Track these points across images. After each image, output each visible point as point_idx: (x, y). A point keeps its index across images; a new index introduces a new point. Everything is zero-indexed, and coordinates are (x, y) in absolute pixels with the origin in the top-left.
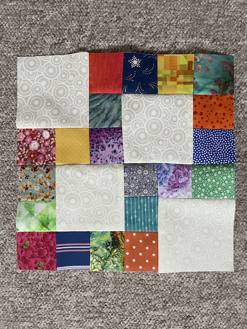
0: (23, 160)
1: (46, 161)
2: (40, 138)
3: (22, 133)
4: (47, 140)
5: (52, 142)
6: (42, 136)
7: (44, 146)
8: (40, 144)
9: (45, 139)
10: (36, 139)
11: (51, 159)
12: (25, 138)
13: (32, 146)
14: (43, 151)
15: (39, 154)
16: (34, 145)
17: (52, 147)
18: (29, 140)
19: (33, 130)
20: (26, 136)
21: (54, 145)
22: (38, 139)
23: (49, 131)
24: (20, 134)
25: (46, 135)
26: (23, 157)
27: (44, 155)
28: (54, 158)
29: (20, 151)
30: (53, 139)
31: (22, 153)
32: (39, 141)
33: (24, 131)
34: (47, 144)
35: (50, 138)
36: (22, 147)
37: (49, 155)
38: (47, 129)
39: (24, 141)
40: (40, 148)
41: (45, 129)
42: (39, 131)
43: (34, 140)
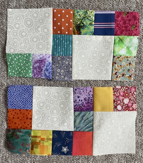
0: (132, 93)
1: (119, 92)
2: (123, 106)
3: (134, 108)
4: (119, 104)
5: (116, 103)
6: (122, 107)
7: (120, 101)
8: (123, 102)
9: (120, 105)
10: (125, 105)
11: (115, 93)
12: (132, 105)
13: (127, 101)
14: (121, 98)
15: (123, 96)
16: (126, 101)
17: (116, 100)
18: (130, 105)
19: (127, 110)
20: (132, 107)
21: (114, 101)
22: (124, 105)
23: (117, 110)
24: (136, 108)
25: (119, 107)
26: (132, 94)
27: (120, 95)
28: (114, 93)
29: (134, 98)
30: (115, 105)
31: (133, 97)
32: (124, 103)
33: (133, 110)
34: (119, 102)
35: (117, 106)
36: (133, 100)
37: (117, 95)
38: (119, 111)
39: (133, 104)
40: (123, 100)
41: (120, 111)
42: (124, 110)
43: (127, 104)
